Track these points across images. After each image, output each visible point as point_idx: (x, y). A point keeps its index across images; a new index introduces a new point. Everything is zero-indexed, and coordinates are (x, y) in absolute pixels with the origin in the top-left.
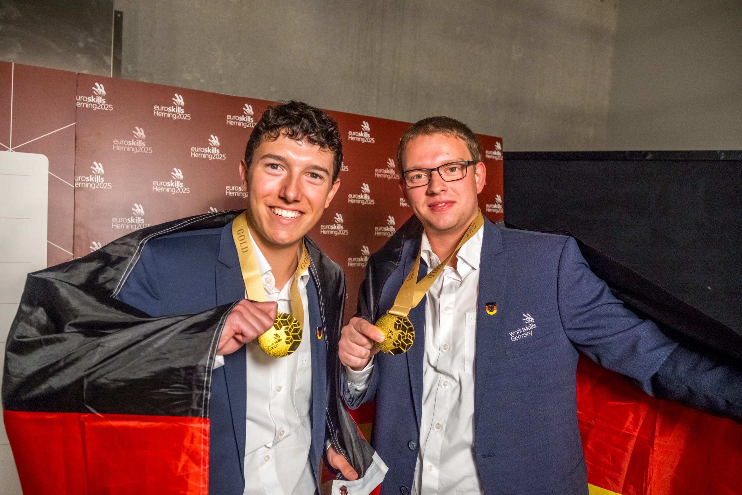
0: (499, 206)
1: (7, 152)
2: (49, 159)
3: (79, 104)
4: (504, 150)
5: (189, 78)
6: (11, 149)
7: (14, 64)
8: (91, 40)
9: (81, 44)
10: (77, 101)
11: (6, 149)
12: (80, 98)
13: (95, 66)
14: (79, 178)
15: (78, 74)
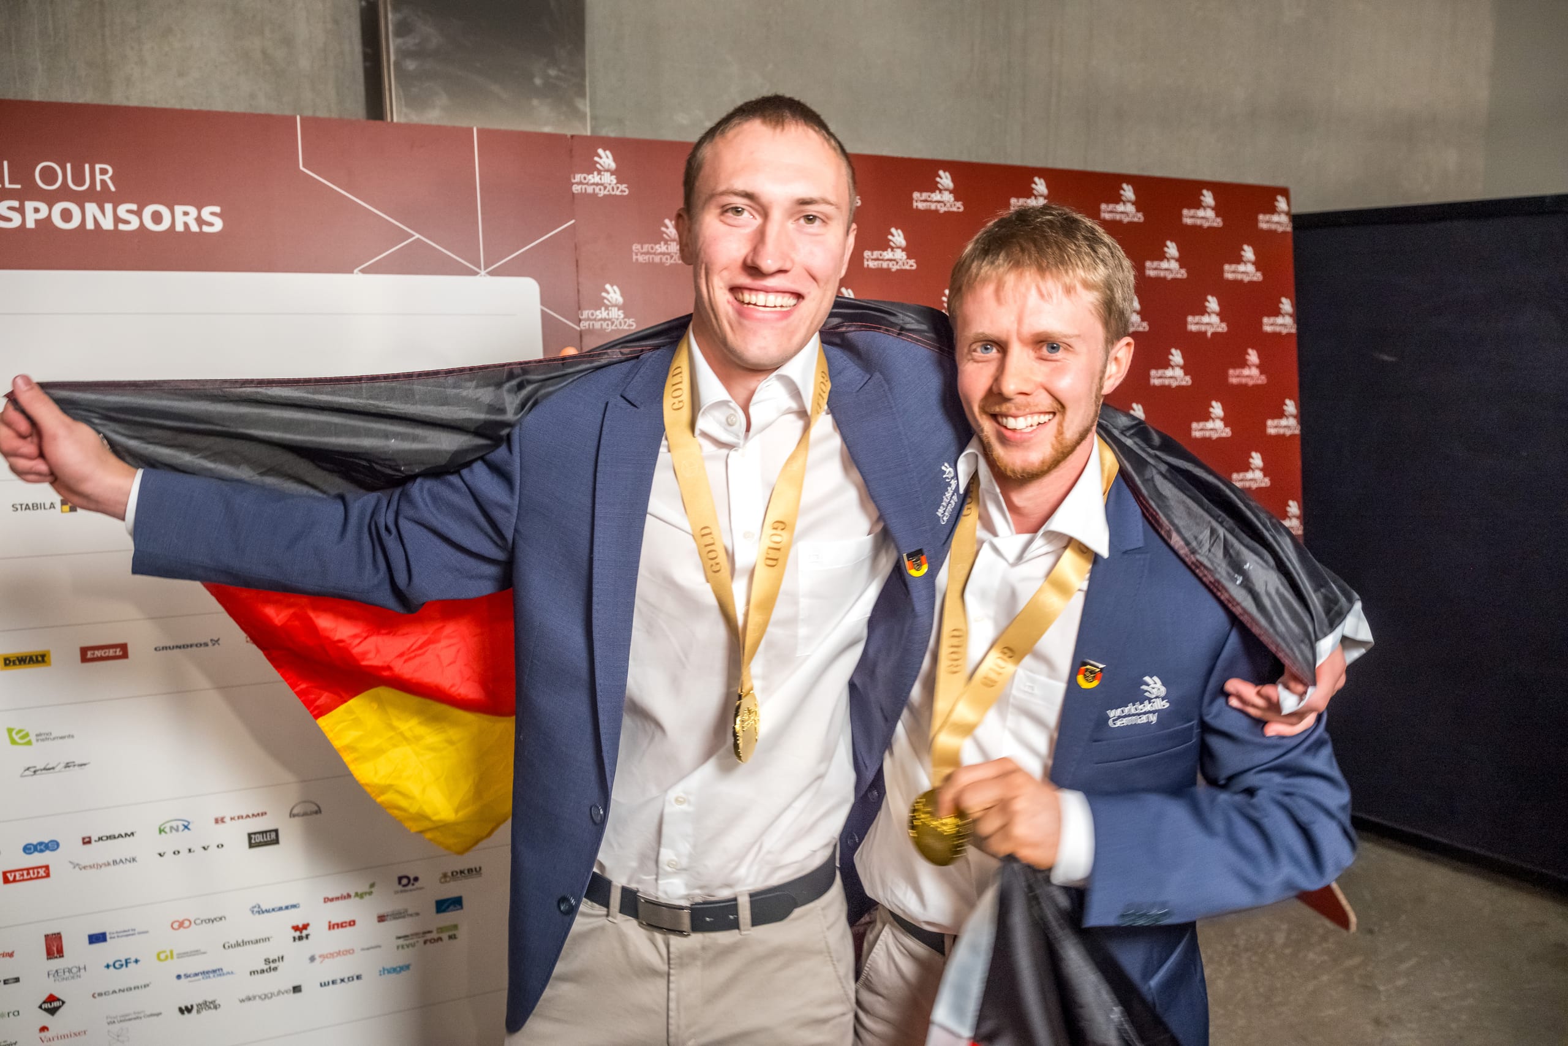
0: (1288, 320)
1: (477, 277)
2: (540, 284)
3: (576, 189)
4: (1294, 211)
5: (685, 122)
6: (483, 272)
7: (478, 130)
8: (552, 72)
9: (538, 81)
10: (573, 184)
11: (476, 273)
12: (578, 177)
13: (563, 118)
14: (586, 314)
15: (572, 137)
